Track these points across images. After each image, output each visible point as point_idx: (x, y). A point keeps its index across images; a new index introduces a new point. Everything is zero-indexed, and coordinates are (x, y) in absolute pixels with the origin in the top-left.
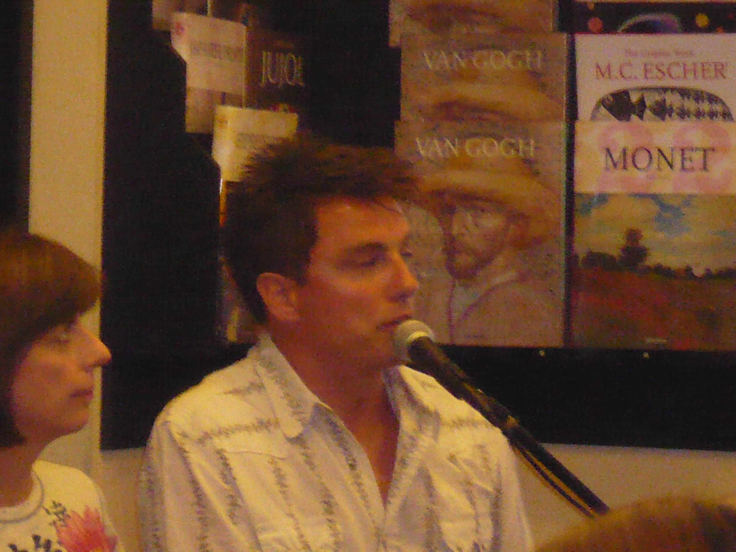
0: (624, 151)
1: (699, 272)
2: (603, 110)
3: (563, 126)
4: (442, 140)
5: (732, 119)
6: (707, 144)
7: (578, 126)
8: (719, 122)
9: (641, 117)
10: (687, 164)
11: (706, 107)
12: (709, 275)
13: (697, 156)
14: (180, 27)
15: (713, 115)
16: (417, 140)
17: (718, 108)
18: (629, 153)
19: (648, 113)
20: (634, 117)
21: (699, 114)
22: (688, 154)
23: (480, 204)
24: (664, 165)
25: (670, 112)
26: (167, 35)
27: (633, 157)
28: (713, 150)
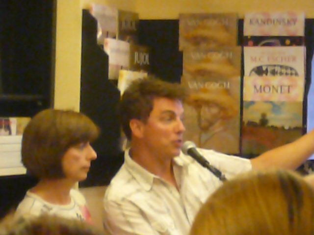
0: (261, 87)
1: (286, 128)
2: (253, 73)
3: (239, 78)
4: (197, 83)
5: (298, 76)
7: (244, 78)
8: (294, 77)
9: (267, 74)
10: (283, 91)
11: (289, 71)
12: (290, 129)
13: (286, 88)
14: (107, 44)
15: (291, 74)
16: (189, 83)
17: (294, 72)
18: (262, 88)
19: (269, 74)
20: (264, 75)
21: (287, 74)
23: (211, 104)
24: (275, 92)
25: (277, 73)
26: (102, 46)
27: (264, 88)
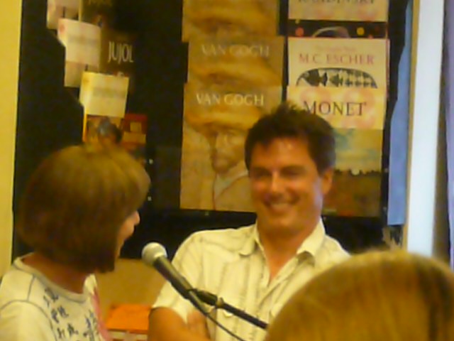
0: (315, 104)
1: (355, 172)
2: (303, 80)
3: (280, 89)
4: (211, 95)
5: (376, 87)
6: (362, 100)
7: (289, 88)
8: (369, 88)
9: (325, 84)
10: (350, 112)
11: (362, 79)
12: (361, 175)
13: (357, 107)
14: (63, 28)
15: (365, 84)
16: (197, 95)
17: (368, 80)
18: (317, 105)
19: (328, 82)
20: (321, 85)
21: (358, 84)
22: (350, 106)
23: (232, 131)
24: (337, 112)
25: (341, 82)
26: (56, 32)
27: (320, 106)
28: (365, 104)
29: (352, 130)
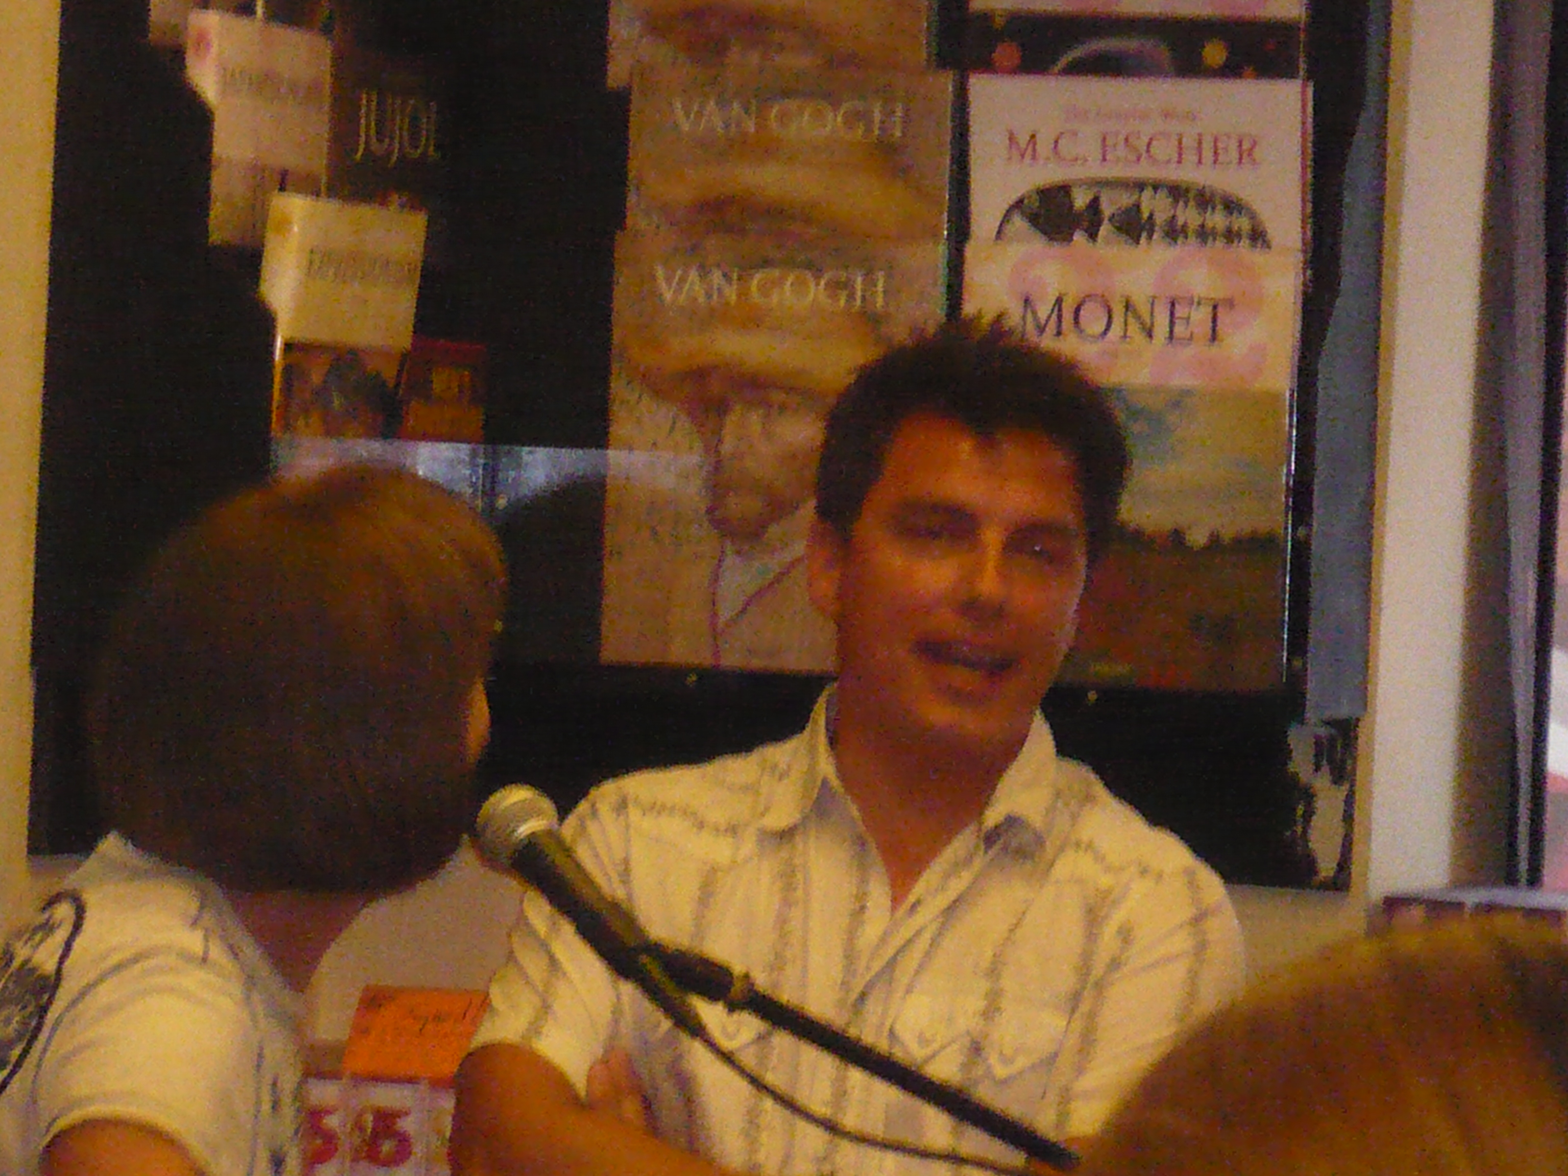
0: (1059, 301)
1: (1198, 538)
2: (1019, 222)
5: (1267, 245)
6: (1219, 294)
7: (970, 250)
8: (1243, 249)
9: (1093, 235)
10: (1179, 329)
11: (1217, 219)
12: (1215, 546)
13: (1201, 315)
14: (202, 40)
15: (1231, 236)
16: (660, 273)
17: (1243, 223)
18: (1069, 306)
19: (1105, 229)
20: (1079, 237)
21: (1204, 234)
22: (1180, 312)
23: (777, 397)
24: (1134, 328)
25: (1150, 226)
26: (178, 55)
27: (1077, 311)
28: (1230, 303)
29: (1187, 393)
